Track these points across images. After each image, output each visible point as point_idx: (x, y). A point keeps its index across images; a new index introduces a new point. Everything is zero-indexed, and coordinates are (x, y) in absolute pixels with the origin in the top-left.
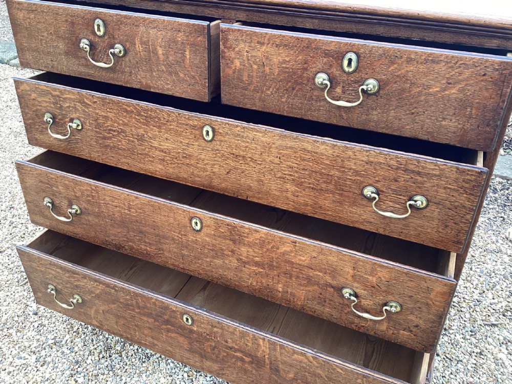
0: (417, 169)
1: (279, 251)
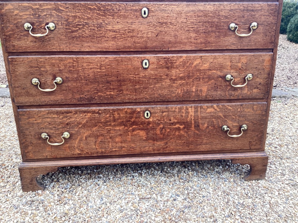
0: (252, 9)
1: (193, 65)
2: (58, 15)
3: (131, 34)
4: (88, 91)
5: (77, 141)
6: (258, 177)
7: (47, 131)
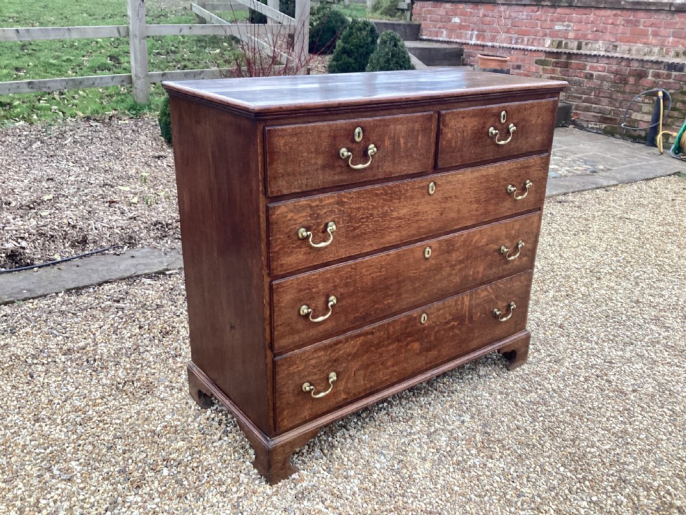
0: (527, 165)
1: (473, 243)
2: (340, 210)
3: (416, 218)
4: (364, 306)
5: (344, 381)
6: (521, 362)
7: (310, 379)
